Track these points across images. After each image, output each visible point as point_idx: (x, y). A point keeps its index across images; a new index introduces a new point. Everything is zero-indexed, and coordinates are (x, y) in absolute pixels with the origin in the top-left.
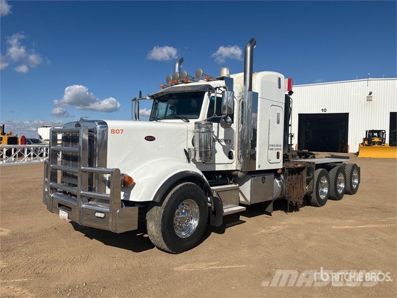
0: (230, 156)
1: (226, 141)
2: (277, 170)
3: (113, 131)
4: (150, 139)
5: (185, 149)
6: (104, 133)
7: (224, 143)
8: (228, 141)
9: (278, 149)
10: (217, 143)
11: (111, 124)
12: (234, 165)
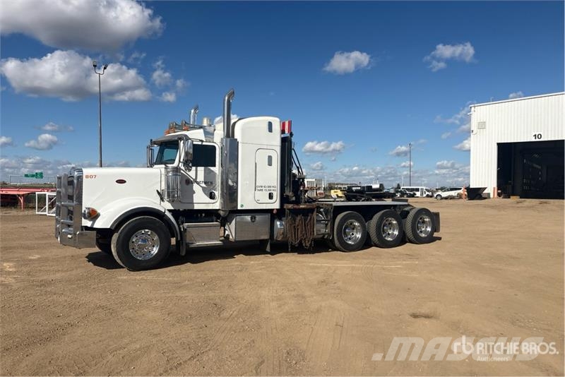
0: (212, 196)
1: (205, 183)
2: (273, 210)
3: (87, 177)
4: (121, 182)
5: (157, 191)
6: (80, 178)
7: (204, 185)
8: (209, 182)
9: (270, 190)
10: (195, 185)
11: (86, 171)
12: (216, 205)
